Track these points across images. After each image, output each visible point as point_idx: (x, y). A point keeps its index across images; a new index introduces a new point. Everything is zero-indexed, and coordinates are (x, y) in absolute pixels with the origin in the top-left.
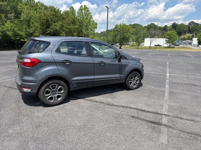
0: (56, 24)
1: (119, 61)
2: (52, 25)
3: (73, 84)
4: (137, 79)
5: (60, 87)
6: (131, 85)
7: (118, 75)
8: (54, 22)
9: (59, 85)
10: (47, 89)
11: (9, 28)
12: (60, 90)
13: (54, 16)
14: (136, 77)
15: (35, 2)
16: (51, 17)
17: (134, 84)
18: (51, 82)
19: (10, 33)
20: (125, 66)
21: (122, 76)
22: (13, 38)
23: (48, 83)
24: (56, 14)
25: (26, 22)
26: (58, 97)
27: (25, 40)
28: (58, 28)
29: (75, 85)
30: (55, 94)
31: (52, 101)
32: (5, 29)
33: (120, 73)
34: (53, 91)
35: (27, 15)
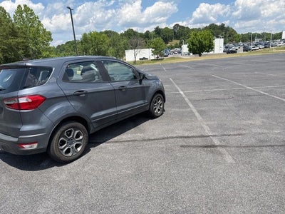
1: (140, 83)
3: (93, 124)
5: (77, 132)
6: (156, 112)
7: (141, 102)
9: (76, 128)
14: (160, 101)
17: (159, 110)
18: (64, 127)
21: (146, 101)
23: (61, 129)
26: (77, 146)
29: (95, 125)
30: (72, 143)
31: (70, 154)
33: (144, 98)
34: (69, 140)
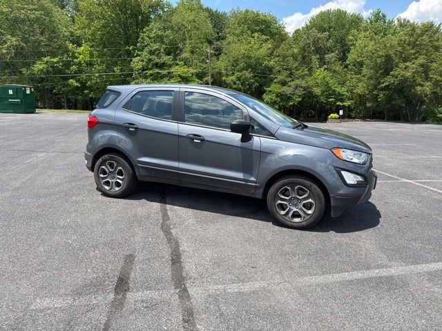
0: (408, 64)
1: (246, 138)
2: (397, 66)
3: (140, 170)
4: (310, 200)
5: (120, 168)
6: (283, 213)
7: (240, 175)
8: (405, 60)
10: (104, 167)
11: (319, 81)
12: (120, 173)
13: (409, 45)
14: (305, 196)
15: (387, 21)
16: (400, 49)
17: (296, 215)
19: (317, 91)
20: (263, 154)
21: (252, 179)
22: (323, 99)
23: (104, 157)
24: (416, 40)
25: (354, 65)
27: (345, 103)
28: (409, 74)
30: (114, 178)
31: (107, 188)
32: (311, 83)
33: (247, 169)
34: (111, 172)
35: (360, 50)
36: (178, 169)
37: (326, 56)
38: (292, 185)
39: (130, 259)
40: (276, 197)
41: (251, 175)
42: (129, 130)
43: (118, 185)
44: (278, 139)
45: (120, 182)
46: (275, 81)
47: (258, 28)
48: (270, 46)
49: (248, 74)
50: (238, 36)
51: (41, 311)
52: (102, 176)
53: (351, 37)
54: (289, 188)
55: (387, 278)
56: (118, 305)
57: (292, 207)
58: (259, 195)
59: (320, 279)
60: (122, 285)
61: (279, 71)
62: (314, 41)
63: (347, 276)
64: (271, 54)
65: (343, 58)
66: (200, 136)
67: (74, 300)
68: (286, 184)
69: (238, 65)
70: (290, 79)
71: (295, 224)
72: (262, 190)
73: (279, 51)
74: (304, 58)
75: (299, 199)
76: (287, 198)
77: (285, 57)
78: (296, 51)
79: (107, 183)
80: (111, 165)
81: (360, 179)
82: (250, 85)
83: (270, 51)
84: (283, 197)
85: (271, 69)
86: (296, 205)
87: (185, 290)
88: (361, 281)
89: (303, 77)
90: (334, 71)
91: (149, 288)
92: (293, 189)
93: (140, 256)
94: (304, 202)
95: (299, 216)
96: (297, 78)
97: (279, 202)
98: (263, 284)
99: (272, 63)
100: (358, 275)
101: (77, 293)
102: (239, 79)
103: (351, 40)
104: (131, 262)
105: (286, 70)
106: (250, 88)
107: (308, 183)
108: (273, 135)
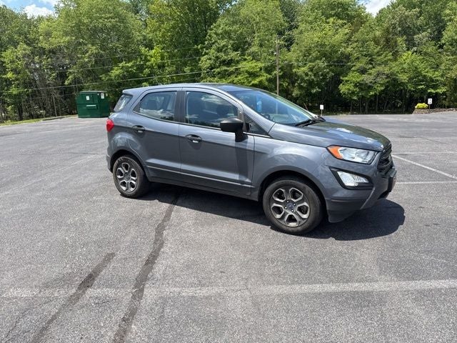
1: (240, 138)
4: (305, 203)
5: (133, 169)
6: (278, 216)
7: (236, 177)
10: (120, 169)
11: (406, 66)
12: (133, 174)
14: (300, 199)
17: (291, 219)
19: (403, 78)
20: (257, 154)
21: (248, 180)
22: (410, 87)
27: (438, 91)
30: (128, 179)
33: (242, 170)
34: (126, 173)
36: (180, 170)
37: (415, 37)
38: (287, 186)
39: (110, 257)
40: (271, 200)
41: (246, 176)
42: (138, 132)
43: (133, 186)
44: (272, 138)
45: (134, 183)
46: (353, 69)
47: (333, 12)
48: (347, 31)
49: (322, 64)
50: (311, 23)
51: (9, 299)
52: (119, 177)
53: (447, 12)
54: (283, 190)
55: (363, 293)
56: (74, 299)
57: (287, 211)
58: (255, 197)
59: (285, 289)
60: (88, 281)
61: (358, 58)
62: (400, 21)
63: (317, 288)
64: (349, 40)
65: (437, 37)
66: (198, 137)
67: (40, 291)
68: (280, 187)
69: (310, 54)
70: (370, 66)
71: (290, 229)
72: (257, 193)
73: (357, 35)
74: (387, 41)
75: (293, 203)
76: (282, 201)
77: (364, 42)
78: (378, 33)
79: (124, 184)
80: (126, 167)
81: (363, 180)
82: (324, 76)
83: (348, 36)
84: (278, 200)
85: (348, 57)
86: (291, 209)
87: (142, 291)
88: (330, 295)
89: (385, 63)
90: (426, 54)
91: (110, 286)
92: (287, 191)
93: (120, 255)
94: (299, 205)
95: (294, 220)
96: (379, 65)
97: (275, 205)
98: (222, 290)
99: (349, 49)
100: (332, 288)
101: (46, 286)
102: (311, 70)
103: (448, 15)
104: (109, 260)
105: (366, 56)
106: (324, 79)
107: (302, 185)
108: (267, 134)
